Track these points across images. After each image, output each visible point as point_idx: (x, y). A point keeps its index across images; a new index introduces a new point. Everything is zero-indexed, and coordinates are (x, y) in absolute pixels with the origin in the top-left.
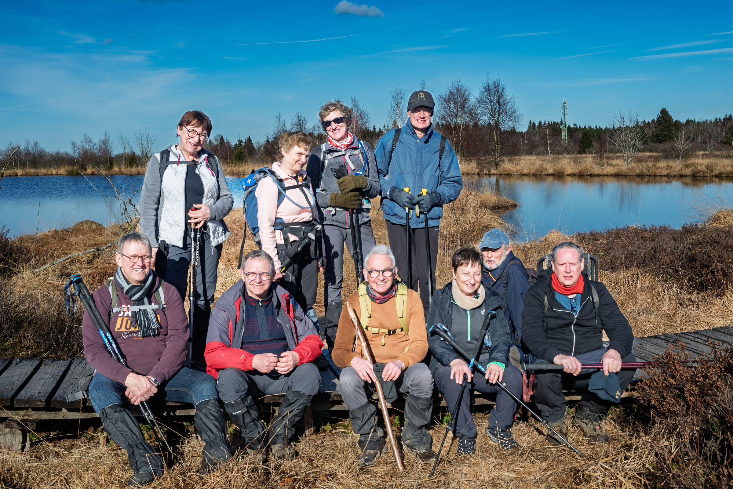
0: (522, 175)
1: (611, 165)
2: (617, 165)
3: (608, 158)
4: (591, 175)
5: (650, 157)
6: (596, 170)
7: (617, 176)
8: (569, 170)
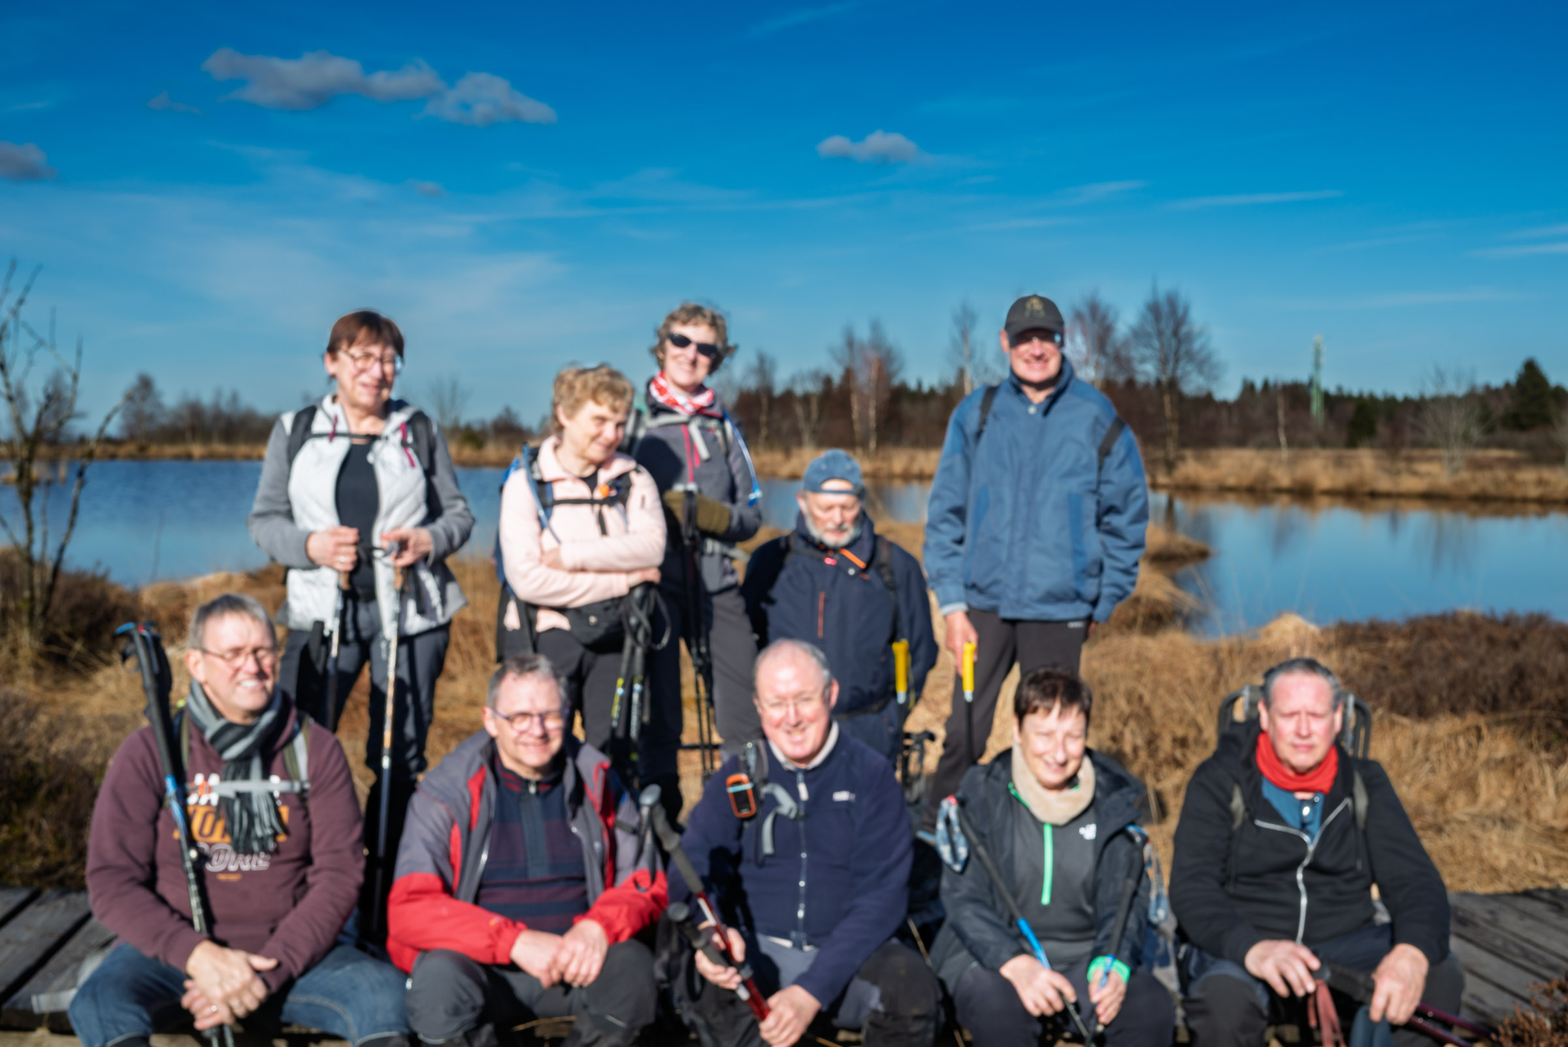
0: (1223, 490)
1: (1415, 473)
2: (1429, 474)
3: (1410, 460)
4: (1374, 495)
5: (1501, 460)
6: (1384, 483)
7: (1432, 498)
8: (1324, 481)
